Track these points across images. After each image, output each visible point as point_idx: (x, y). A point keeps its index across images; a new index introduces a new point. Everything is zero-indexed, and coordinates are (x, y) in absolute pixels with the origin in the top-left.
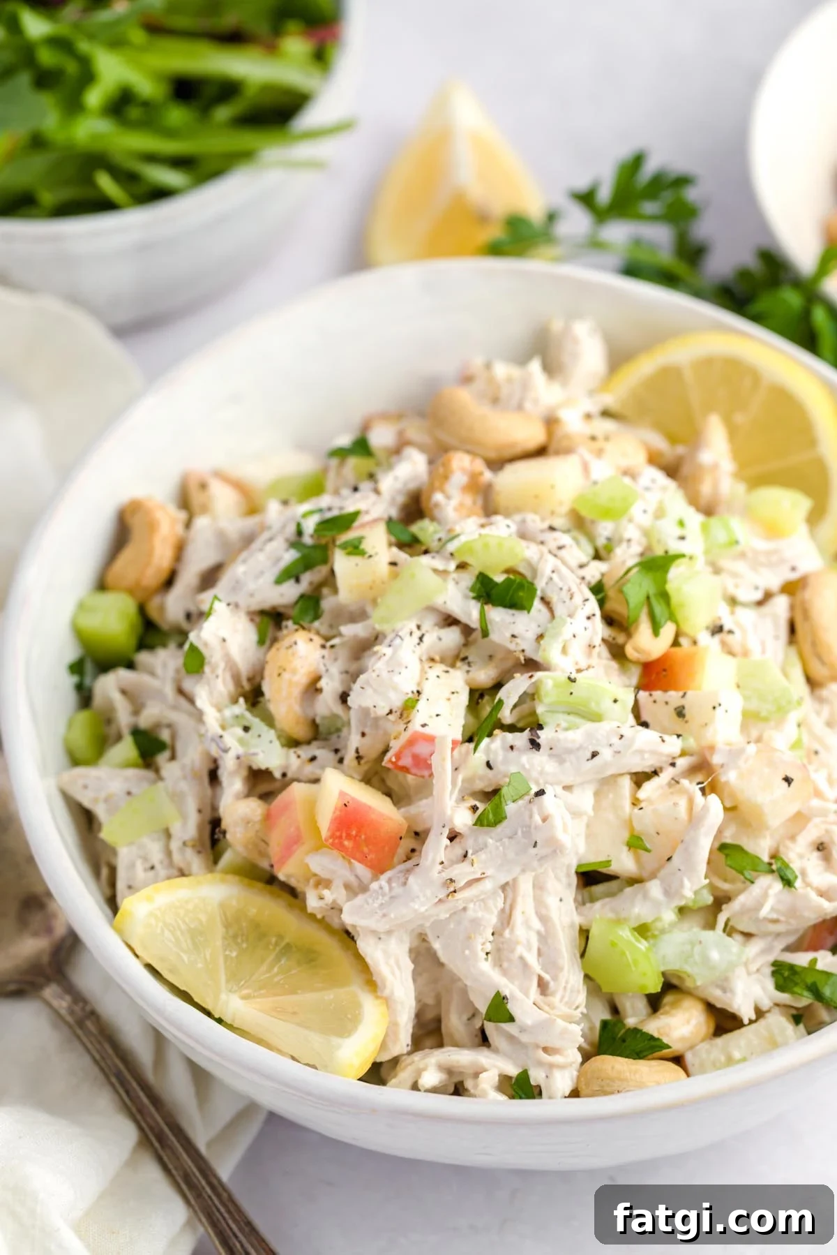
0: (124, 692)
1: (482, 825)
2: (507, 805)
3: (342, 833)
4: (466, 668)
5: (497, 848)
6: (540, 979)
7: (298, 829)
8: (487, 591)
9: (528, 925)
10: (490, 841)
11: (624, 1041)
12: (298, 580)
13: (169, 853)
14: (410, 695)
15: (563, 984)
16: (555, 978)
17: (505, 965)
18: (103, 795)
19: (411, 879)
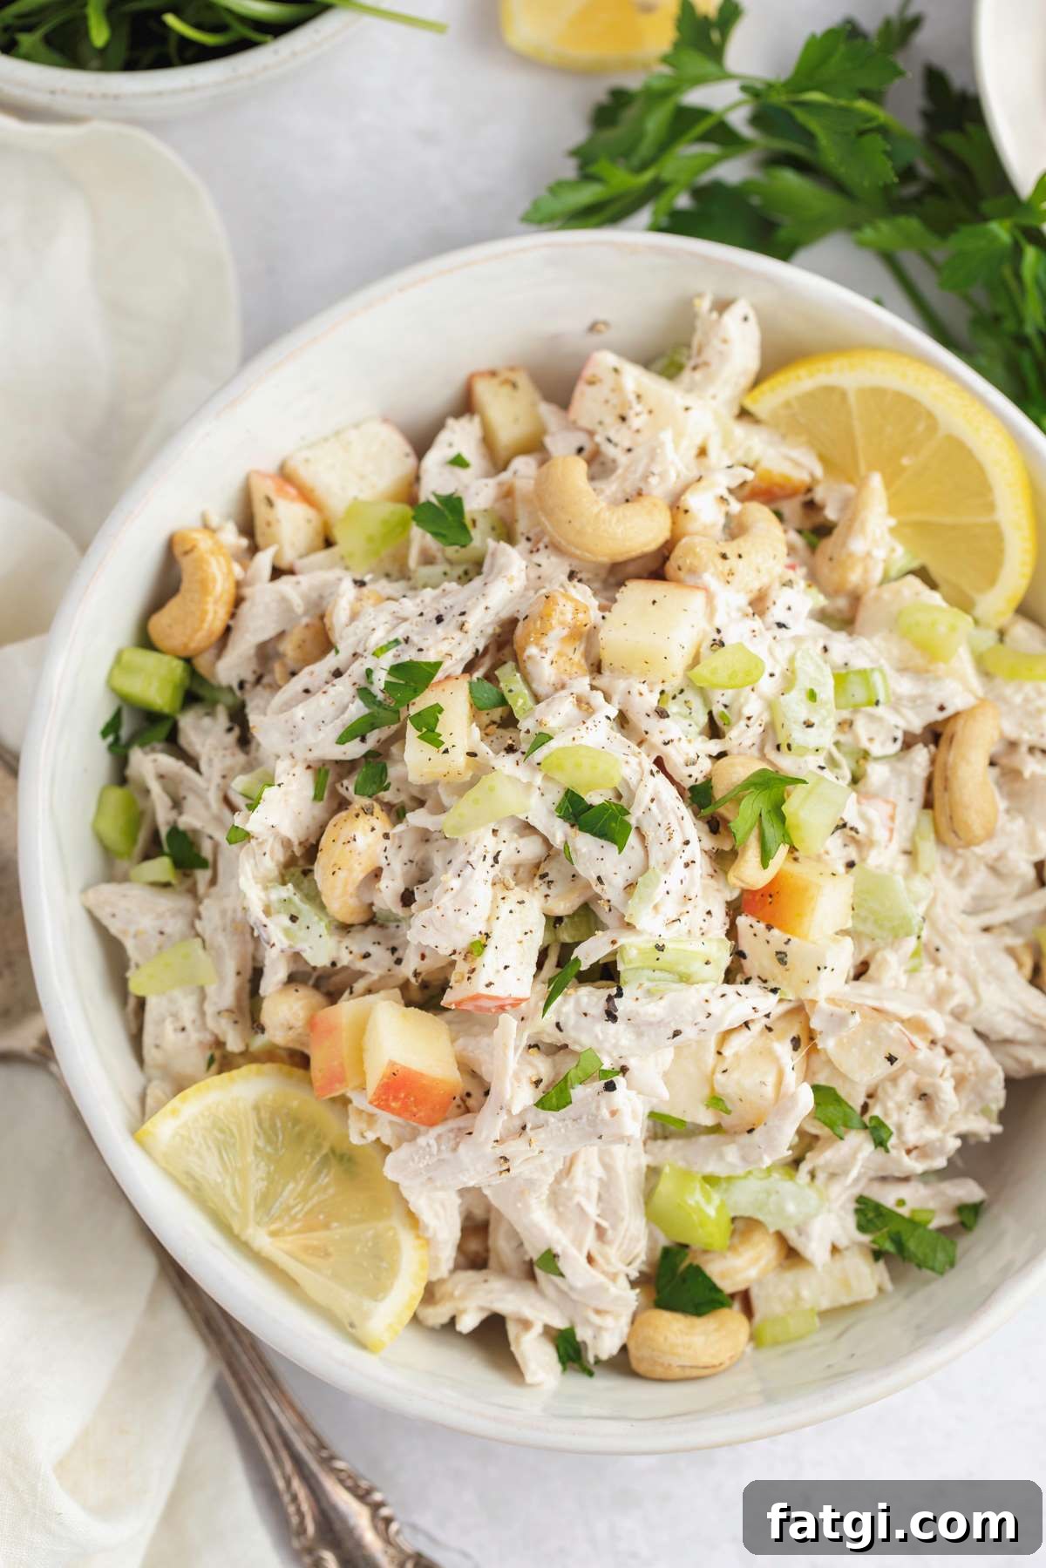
0: (161, 777)
1: (543, 1108)
2: (573, 1088)
3: (389, 1096)
4: (544, 889)
5: (559, 1130)
6: (598, 1226)
7: (341, 1065)
8: (575, 810)
9: (588, 1173)
10: (552, 1120)
11: (684, 1280)
12: (363, 740)
13: (203, 1014)
14: (478, 937)
15: (622, 1233)
16: (614, 1227)
17: (561, 1209)
18: (132, 929)
19: (462, 1149)
